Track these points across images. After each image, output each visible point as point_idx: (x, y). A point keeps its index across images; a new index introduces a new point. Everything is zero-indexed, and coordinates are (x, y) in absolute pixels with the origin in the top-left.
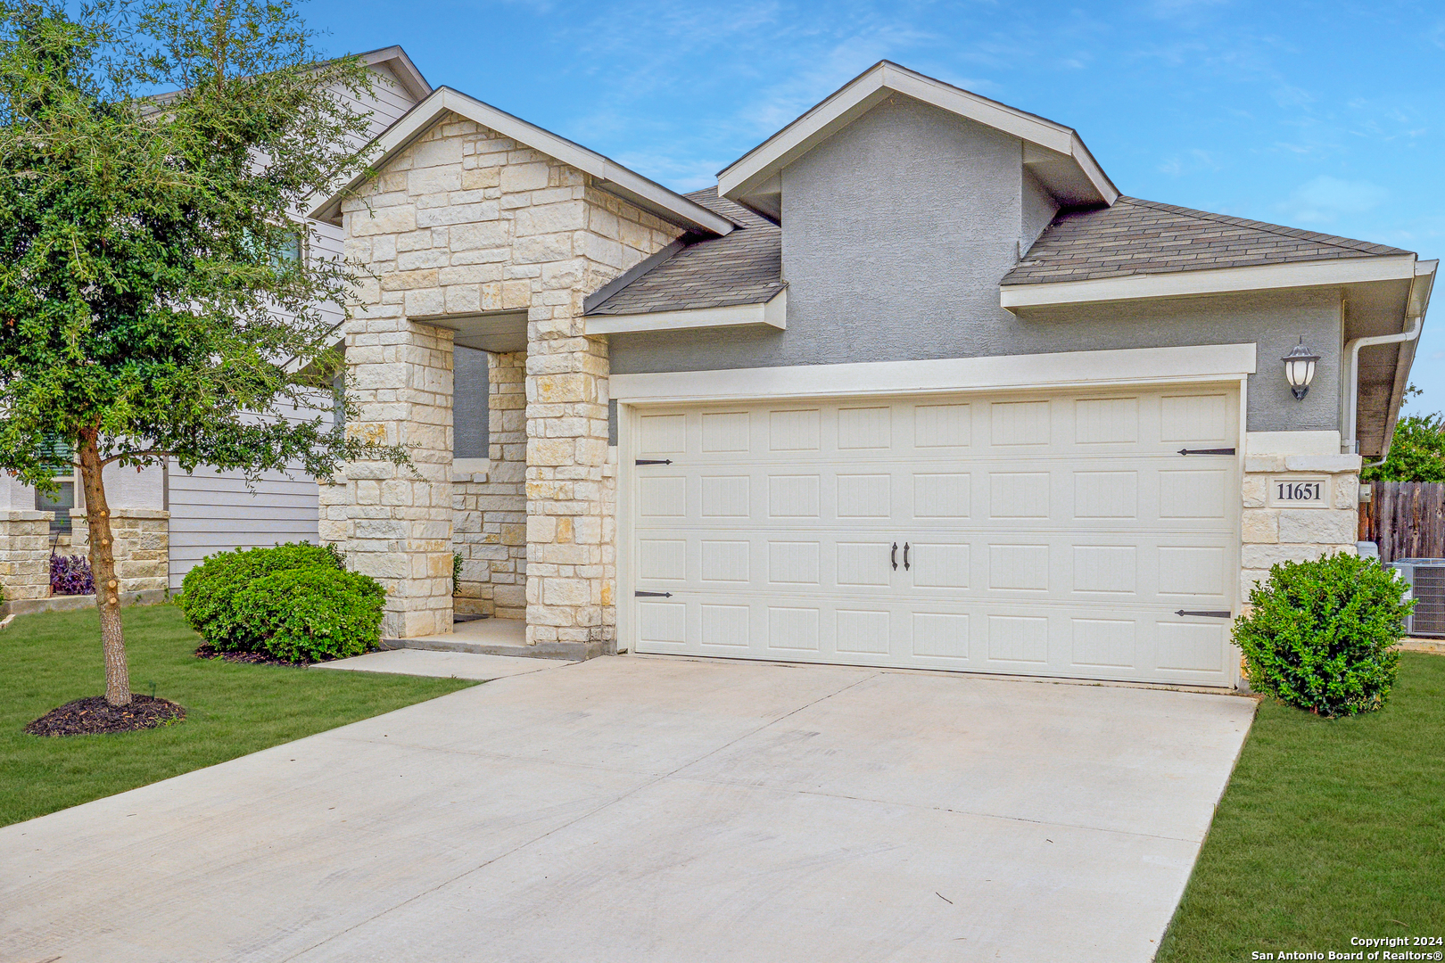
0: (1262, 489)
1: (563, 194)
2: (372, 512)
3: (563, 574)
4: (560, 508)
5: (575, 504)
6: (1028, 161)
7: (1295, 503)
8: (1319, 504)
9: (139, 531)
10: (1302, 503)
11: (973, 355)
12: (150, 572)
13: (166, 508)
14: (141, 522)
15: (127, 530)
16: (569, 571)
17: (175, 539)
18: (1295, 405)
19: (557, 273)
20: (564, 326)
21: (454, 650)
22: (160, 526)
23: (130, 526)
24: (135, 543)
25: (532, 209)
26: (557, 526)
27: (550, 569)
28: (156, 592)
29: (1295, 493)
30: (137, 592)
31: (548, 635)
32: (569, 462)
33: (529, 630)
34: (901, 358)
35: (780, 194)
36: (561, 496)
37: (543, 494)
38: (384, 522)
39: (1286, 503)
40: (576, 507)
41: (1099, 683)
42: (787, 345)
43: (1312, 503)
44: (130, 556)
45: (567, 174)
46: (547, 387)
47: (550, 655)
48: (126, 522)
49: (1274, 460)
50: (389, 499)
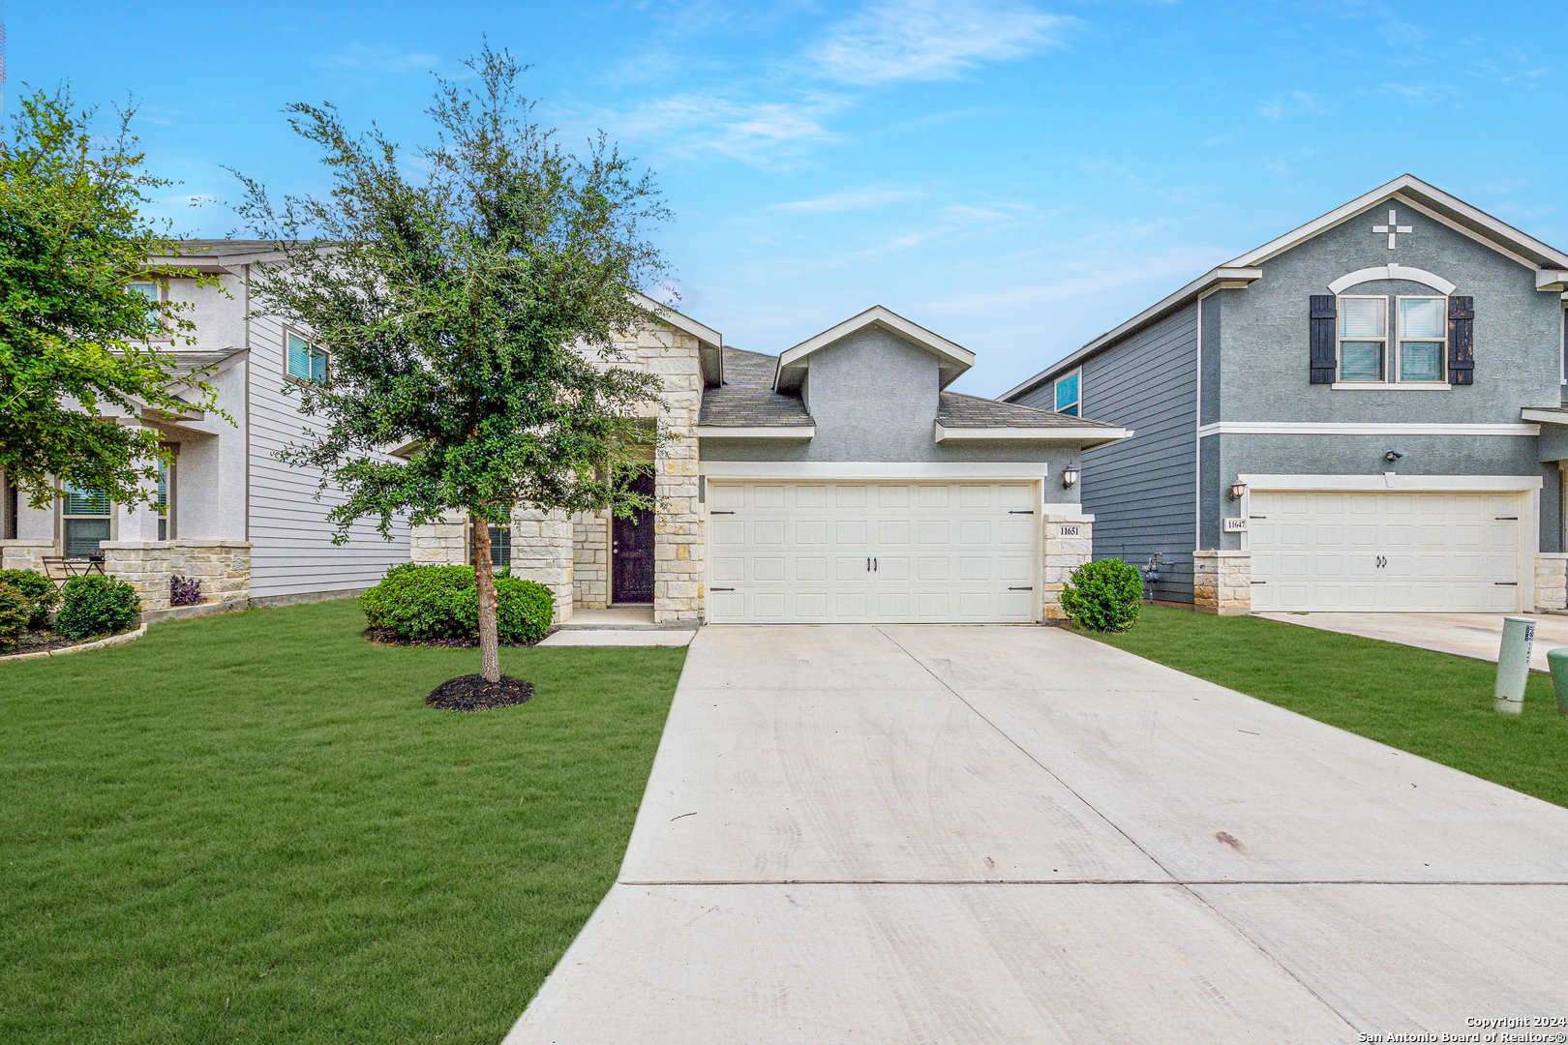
0: (1053, 530)
1: (684, 352)
2: (533, 542)
3: (681, 578)
4: (679, 539)
5: (690, 536)
6: (941, 367)
7: (1068, 536)
8: (1077, 537)
9: (232, 556)
10: (1071, 536)
11: (915, 461)
12: (238, 587)
13: (247, 540)
14: (233, 550)
15: (224, 556)
16: (686, 577)
17: (254, 563)
18: (1064, 491)
19: (679, 398)
20: (685, 431)
21: (601, 629)
22: (245, 552)
23: (227, 553)
24: (228, 565)
25: (661, 359)
26: (678, 550)
27: (672, 576)
28: (242, 602)
29: (1068, 532)
30: (230, 602)
31: (671, 616)
32: (687, 511)
33: (657, 614)
34: (877, 461)
35: (807, 368)
36: (681, 532)
37: (667, 531)
38: (543, 548)
39: (1064, 536)
40: (691, 539)
41: (982, 625)
42: (812, 449)
43: (1075, 536)
44: (225, 575)
45: (687, 341)
46: (671, 467)
47: (672, 628)
48: (224, 550)
49: (1061, 517)
50: (547, 533)
